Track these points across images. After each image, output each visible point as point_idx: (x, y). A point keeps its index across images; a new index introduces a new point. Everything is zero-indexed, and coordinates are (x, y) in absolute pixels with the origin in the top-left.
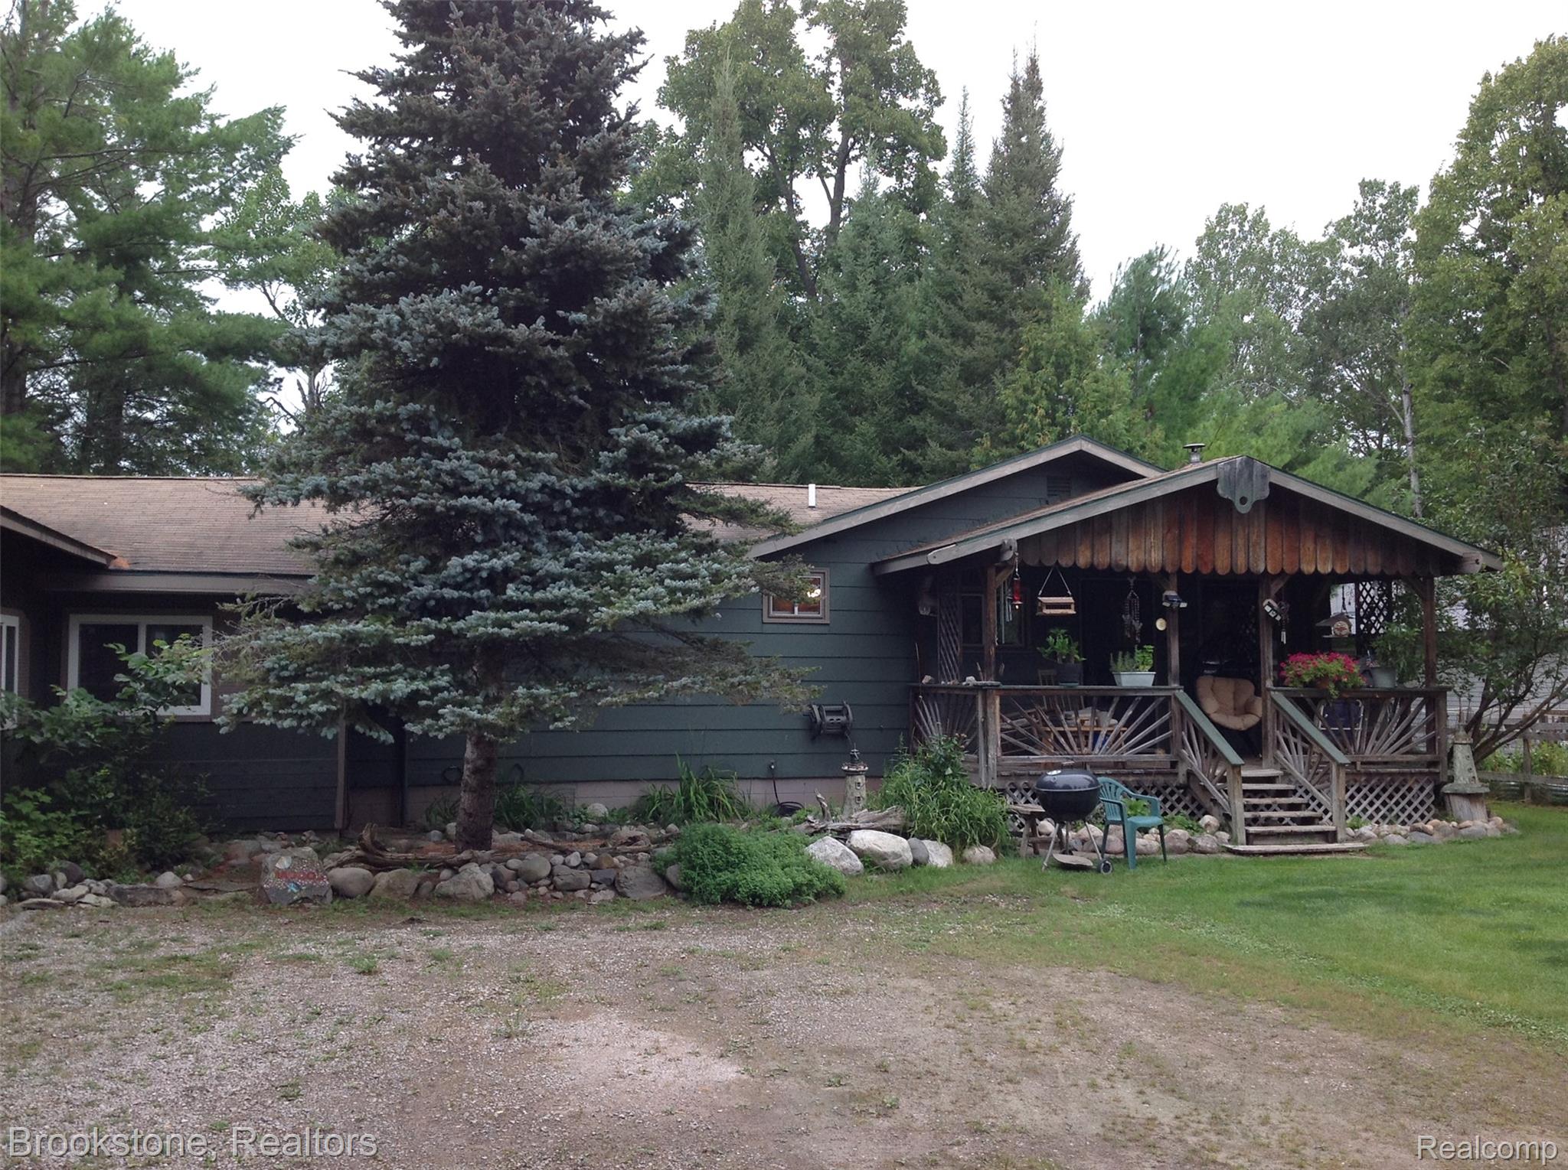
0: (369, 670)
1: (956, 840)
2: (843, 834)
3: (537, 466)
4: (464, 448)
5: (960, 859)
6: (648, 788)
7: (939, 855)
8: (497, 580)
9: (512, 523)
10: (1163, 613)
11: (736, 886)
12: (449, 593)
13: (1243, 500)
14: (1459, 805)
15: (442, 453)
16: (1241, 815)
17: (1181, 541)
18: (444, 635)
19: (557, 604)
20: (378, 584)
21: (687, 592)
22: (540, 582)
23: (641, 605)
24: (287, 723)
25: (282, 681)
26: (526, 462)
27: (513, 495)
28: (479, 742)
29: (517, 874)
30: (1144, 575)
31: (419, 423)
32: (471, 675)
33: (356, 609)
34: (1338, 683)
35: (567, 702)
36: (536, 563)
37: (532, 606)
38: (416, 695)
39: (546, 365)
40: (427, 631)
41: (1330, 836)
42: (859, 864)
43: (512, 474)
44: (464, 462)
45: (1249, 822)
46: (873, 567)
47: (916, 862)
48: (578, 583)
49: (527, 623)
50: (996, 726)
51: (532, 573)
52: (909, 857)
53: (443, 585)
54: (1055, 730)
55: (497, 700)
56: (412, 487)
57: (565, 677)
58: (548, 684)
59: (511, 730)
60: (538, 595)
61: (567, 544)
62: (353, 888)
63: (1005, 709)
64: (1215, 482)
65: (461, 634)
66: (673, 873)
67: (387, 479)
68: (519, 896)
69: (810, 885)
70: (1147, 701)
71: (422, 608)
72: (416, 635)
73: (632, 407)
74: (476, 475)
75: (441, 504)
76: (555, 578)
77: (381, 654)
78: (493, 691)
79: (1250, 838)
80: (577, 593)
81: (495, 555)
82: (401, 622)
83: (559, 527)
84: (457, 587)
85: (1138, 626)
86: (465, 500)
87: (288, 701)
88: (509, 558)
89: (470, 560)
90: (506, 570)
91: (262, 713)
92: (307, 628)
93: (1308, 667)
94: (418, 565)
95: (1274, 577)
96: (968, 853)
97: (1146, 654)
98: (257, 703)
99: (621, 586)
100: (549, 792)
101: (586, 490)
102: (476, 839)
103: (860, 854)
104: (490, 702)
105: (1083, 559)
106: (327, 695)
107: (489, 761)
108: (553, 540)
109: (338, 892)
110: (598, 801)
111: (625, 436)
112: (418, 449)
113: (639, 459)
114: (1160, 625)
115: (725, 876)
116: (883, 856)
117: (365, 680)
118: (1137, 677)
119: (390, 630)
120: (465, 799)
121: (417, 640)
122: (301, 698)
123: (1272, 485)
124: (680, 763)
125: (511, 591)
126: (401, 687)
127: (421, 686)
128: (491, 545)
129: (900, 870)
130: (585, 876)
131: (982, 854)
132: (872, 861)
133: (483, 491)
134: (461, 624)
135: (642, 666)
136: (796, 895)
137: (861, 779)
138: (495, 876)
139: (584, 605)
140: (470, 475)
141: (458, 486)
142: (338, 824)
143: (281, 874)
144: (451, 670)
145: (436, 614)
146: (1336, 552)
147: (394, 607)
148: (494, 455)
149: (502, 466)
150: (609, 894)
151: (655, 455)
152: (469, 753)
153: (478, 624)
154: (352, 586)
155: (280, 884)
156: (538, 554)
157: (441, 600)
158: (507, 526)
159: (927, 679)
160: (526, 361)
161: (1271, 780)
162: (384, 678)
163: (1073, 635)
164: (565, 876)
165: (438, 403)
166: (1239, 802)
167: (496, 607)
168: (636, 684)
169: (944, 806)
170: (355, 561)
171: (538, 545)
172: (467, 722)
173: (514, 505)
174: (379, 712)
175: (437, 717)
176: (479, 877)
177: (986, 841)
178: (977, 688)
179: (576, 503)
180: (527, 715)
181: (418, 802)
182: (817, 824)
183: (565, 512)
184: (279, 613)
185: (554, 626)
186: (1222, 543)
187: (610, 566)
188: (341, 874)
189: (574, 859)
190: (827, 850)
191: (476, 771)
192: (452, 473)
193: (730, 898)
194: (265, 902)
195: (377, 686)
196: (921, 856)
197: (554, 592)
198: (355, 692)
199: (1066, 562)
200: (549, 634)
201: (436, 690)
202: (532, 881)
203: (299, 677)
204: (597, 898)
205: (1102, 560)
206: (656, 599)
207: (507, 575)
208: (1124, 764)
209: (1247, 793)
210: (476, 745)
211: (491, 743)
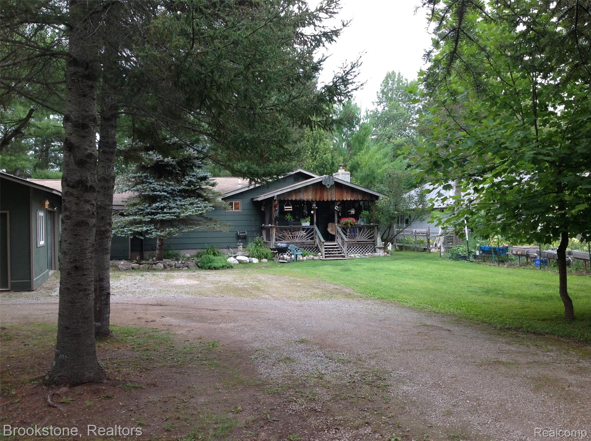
0: (138, 226)
1: (259, 258)
2: (235, 257)
3: (170, 185)
4: (155, 182)
5: (260, 261)
6: (199, 251)
7: (255, 261)
8: (162, 208)
9: (165, 196)
10: (313, 210)
11: (211, 266)
12: (153, 211)
13: (328, 185)
14: (377, 250)
15: (151, 183)
16: (324, 252)
17: (316, 193)
18: (152, 219)
19: (174, 213)
20: (139, 209)
21: (199, 210)
22: (171, 208)
23: (189, 213)
24: (123, 236)
25: (122, 228)
26: (168, 184)
27: (165, 192)
28: (160, 240)
29: (168, 265)
30: (308, 201)
31: (146, 177)
32: (158, 226)
33: (135, 214)
34: (351, 224)
35: (176, 231)
36: (170, 204)
37: (169, 213)
38: (148, 230)
39: (171, 165)
40: (149, 218)
41: (343, 256)
42: (238, 262)
43: (165, 187)
44: (155, 185)
45: (326, 254)
46: (252, 199)
47: (250, 262)
48: (178, 208)
49: (168, 217)
50: (274, 235)
51: (169, 206)
52: (248, 261)
53: (152, 209)
54: (288, 236)
55: (163, 231)
56: (145, 190)
57: (176, 227)
58: (173, 228)
59: (166, 237)
60: (171, 211)
61: (176, 200)
62: (136, 268)
63: (277, 231)
64: (322, 181)
65: (156, 219)
66: (199, 264)
67: (140, 189)
68: (168, 269)
69: (226, 265)
70: (308, 229)
71: (148, 214)
72: (147, 219)
73: (189, 172)
74: (158, 187)
75: (151, 193)
76: (174, 208)
77: (140, 222)
78: (162, 229)
79: (326, 257)
80: (178, 211)
81: (162, 203)
82: (144, 216)
83: (175, 197)
84: (155, 209)
85: (306, 212)
86: (155, 193)
87: (123, 231)
88: (165, 204)
89: (157, 204)
90: (164, 206)
91: (118, 234)
92: (126, 218)
93: (344, 221)
94: (147, 205)
95: (337, 201)
96: (262, 260)
97: (309, 219)
98: (117, 232)
99: (186, 209)
100: (176, 252)
101: (180, 190)
102: (160, 259)
103: (238, 260)
104: (162, 231)
105: (294, 199)
106: (131, 230)
107: (162, 244)
108: (173, 199)
109: (133, 268)
110: (188, 254)
111: (188, 178)
112: (146, 182)
113: (190, 183)
114: (312, 212)
115: (209, 264)
116: (243, 261)
117: (138, 227)
118: (306, 224)
119: (142, 218)
120: (157, 252)
121: (147, 220)
122: (126, 231)
123: (335, 182)
124: (206, 245)
125: (165, 210)
126: (145, 229)
127: (149, 228)
128: (161, 201)
129: (246, 263)
130: (182, 265)
131: (265, 260)
132: (240, 262)
133: (159, 191)
134: (156, 217)
135: (191, 224)
136: (223, 267)
137: (241, 246)
138: (164, 265)
139: (179, 213)
140: (157, 188)
141: (154, 190)
142: (129, 258)
143: (121, 265)
144: (154, 225)
145: (151, 215)
146: (351, 195)
147: (142, 214)
148: (161, 183)
149: (163, 185)
150: (187, 268)
151: (193, 182)
152: (158, 242)
153: (159, 217)
154: (134, 209)
155: (122, 266)
156: (170, 202)
157: (152, 212)
158: (164, 197)
159: (263, 225)
160: (168, 165)
161: (335, 245)
162: (141, 227)
163: (291, 215)
164: (177, 265)
165: (150, 173)
166: (324, 250)
167: (163, 213)
168: (190, 228)
169: (257, 251)
170: (135, 205)
171: (170, 201)
172: (157, 235)
173: (165, 194)
174: (141, 233)
175: (152, 234)
176: (161, 265)
177: (266, 258)
178: (270, 227)
179: (178, 192)
180: (169, 234)
181: (146, 254)
182: (230, 255)
183: (176, 194)
184: (119, 215)
185: (173, 217)
186: (325, 194)
187: (184, 205)
188: (133, 265)
189: (180, 262)
190: (231, 260)
191: (159, 246)
192: (153, 187)
193: (210, 268)
194: (119, 270)
195: (140, 228)
196: (251, 261)
197: (173, 210)
198: (136, 230)
199: (290, 199)
200: (172, 219)
201: (151, 229)
202: (171, 266)
203: (125, 227)
204: (184, 269)
205: (298, 198)
206: (193, 212)
207: (165, 207)
208: (303, 243)
209: (325, 248)
210: (159, 240)
211: (162, 239)
